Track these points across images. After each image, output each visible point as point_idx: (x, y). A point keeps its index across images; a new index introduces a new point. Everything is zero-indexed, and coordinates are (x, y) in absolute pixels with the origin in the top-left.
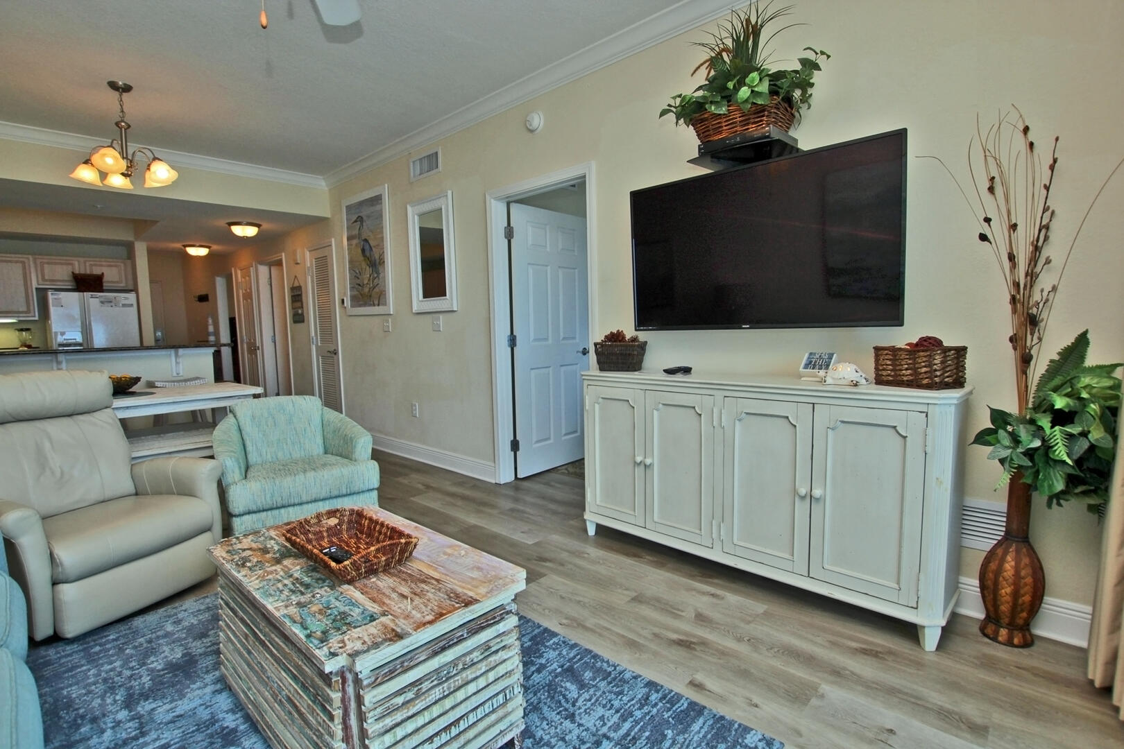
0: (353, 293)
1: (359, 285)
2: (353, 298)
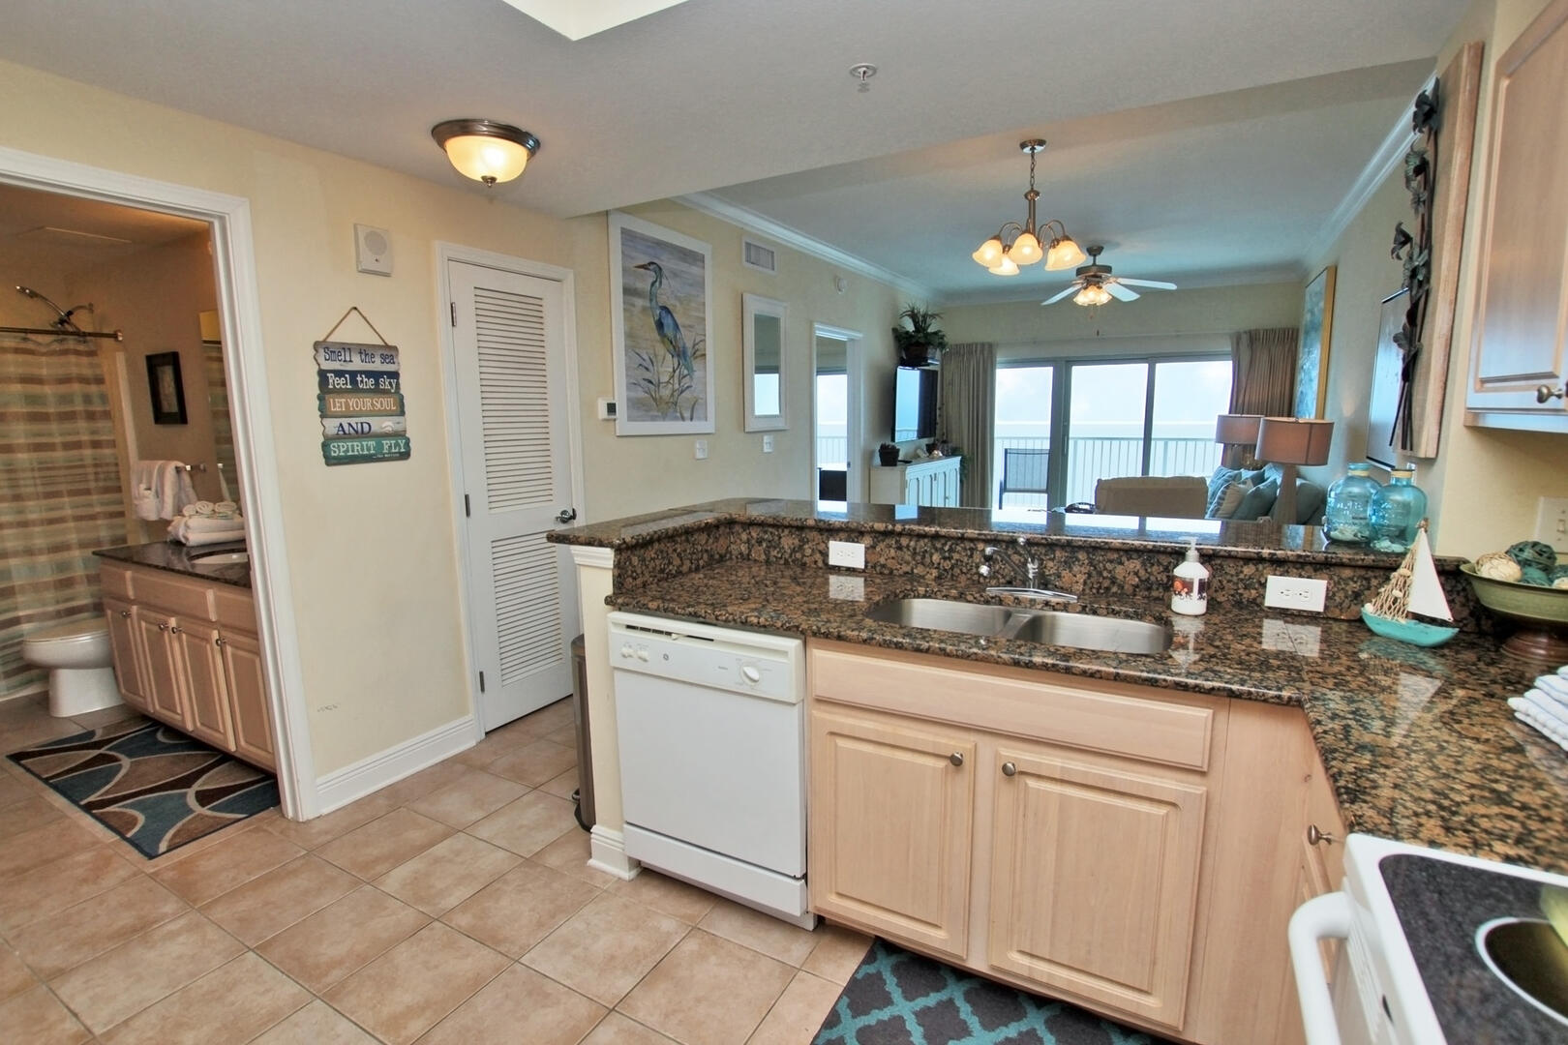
0: (633, 394)
1: (650, 382)
2: (634, 404)
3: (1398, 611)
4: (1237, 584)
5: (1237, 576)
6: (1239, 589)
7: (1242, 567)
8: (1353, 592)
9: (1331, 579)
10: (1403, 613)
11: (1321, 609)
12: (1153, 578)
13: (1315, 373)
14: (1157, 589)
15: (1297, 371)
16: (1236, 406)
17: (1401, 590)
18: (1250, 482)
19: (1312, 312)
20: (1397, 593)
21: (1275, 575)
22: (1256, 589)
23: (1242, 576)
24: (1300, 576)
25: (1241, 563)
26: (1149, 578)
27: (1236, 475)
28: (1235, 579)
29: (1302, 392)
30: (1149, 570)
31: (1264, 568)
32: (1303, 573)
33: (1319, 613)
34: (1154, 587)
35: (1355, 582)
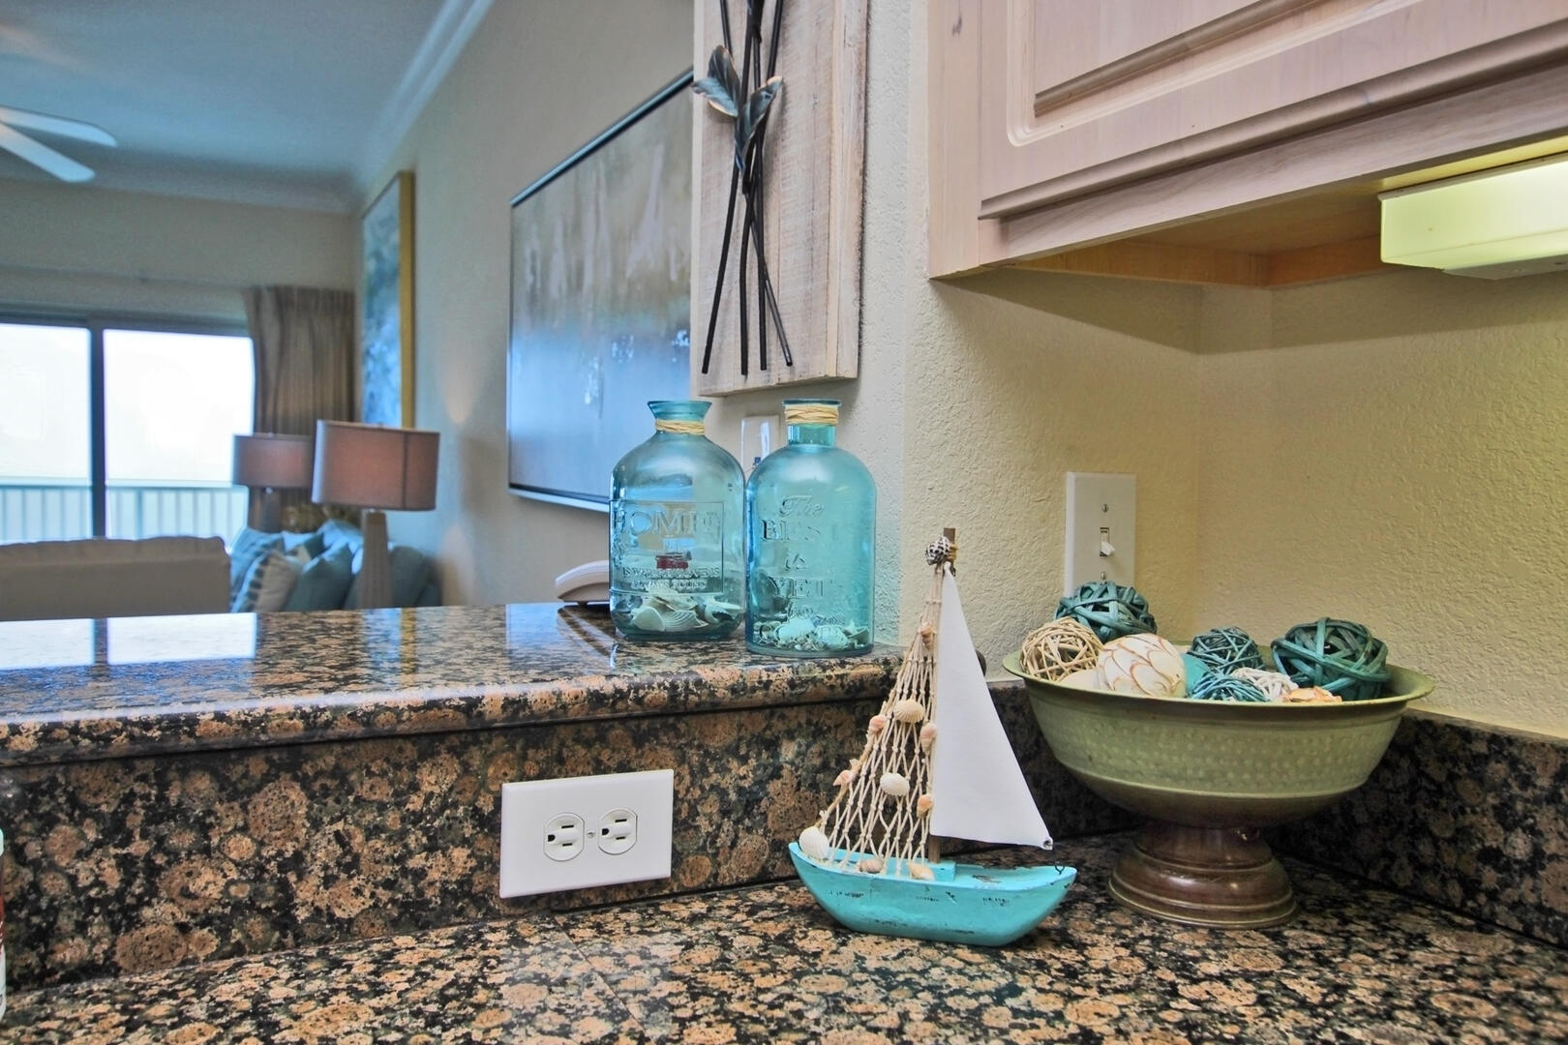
3: (902, 841)
4: (403, 834)
5: (399, 805)
6: (410, 854)
7: (414, 768)
8: (740, 790)
9: (682, 760)
10: (915, 845)
11: (662, 868)
12: (54, 885)
13: (394, 358)
14: (81, 927)
15: (358, 359)
16: (264, 420)
17: (901, 771)
18: (304, 553)
19: (378, 256)
20: (894, 782)
21: (523, 777)
22: (465, 842)
23: (415, 803)
24: (600, 768)
25: (410, 751)
26: (35, 886)
27: (274, 544)
28: (392, 819)
29: (372, 396)
30: (33, 850)
31: (489, 759)
32: (605, 756)
33: (658, 883)
34: (65, 923)
35: (744, 760)
